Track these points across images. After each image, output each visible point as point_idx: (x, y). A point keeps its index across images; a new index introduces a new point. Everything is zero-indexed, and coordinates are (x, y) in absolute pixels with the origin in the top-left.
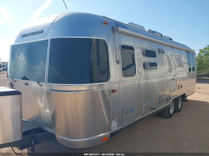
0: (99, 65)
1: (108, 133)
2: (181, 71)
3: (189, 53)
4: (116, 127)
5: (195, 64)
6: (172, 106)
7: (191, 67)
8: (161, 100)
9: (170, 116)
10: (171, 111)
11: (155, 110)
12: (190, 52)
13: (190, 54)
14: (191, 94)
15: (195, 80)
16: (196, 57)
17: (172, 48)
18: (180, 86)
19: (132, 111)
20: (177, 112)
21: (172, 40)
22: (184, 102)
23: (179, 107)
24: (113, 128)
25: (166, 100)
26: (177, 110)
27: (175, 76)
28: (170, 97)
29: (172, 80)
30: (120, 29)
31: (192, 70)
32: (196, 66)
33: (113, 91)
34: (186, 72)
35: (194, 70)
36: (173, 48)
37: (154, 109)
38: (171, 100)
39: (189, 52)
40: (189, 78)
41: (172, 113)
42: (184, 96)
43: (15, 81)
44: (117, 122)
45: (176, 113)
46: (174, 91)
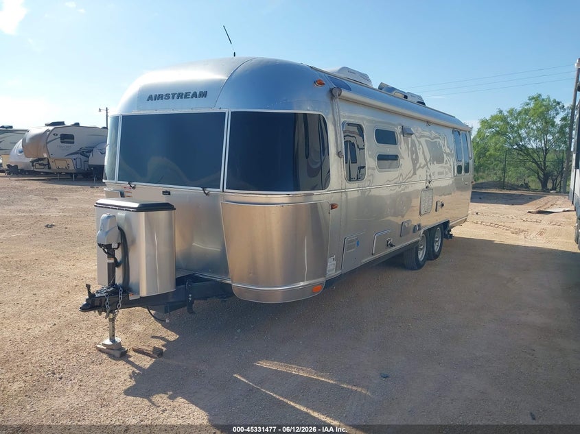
0: (307, 157)
1: (322, 280)
2: (440, 173)
3: (459, 134)
4: (334, 271)
5: (470, 158)
6: (421, 245)
7: (462, 164)
8: (403, 229)
9: (419, 266)
10: (421, 256)
11: (394, 248)
12: (461, 130)
13: (461, 136)
14: (460, 224)
15: (468, 194)
16: (472, 137)
17: (426, 124)
18: (439, 204)
19: (358, 244)
20: (431, 260)
21: (424, 104)
22: (444, 239)
23: (436, 248)
24: (330, 271)
25: (412, 230)
26: (432, 256)
27: (429, 182)
28: (419, 226)
29: (423, 190)
30: (345, 93)
31: (463, 171)
32: (471, 162)
33: (333, 206)
34: (450, 175)
35: (467, 171)
36: (428, 123)
37: (392, 245)
38: (422, 231)
39: (459, 132)
40: (457, 188)
41: (421, 260)
42: (445, 226)
43: (134, 188)
44: (335, 262)
45: (430, 262)
46: (427, 213)
